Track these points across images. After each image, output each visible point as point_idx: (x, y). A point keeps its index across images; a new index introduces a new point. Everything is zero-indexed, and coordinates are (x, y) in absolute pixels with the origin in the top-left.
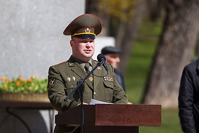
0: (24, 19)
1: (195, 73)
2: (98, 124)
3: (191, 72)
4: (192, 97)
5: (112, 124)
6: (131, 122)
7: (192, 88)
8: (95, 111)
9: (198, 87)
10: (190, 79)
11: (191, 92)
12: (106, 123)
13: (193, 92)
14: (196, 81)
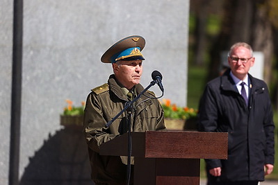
0: (115, 30)
1: (219, 91)
2: (148, 155)
3: (215, 91)
4: (215, 120)
5: (166, 156)
6: (190, 153)
7: (216, 110)
8: (145, 140)
9: (222, 108)
10: (213, 99)
11: (214, 115)
12: (159, 155)
13: (216, 114)
14: (220, 102)
